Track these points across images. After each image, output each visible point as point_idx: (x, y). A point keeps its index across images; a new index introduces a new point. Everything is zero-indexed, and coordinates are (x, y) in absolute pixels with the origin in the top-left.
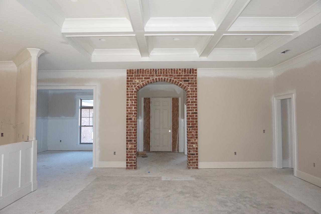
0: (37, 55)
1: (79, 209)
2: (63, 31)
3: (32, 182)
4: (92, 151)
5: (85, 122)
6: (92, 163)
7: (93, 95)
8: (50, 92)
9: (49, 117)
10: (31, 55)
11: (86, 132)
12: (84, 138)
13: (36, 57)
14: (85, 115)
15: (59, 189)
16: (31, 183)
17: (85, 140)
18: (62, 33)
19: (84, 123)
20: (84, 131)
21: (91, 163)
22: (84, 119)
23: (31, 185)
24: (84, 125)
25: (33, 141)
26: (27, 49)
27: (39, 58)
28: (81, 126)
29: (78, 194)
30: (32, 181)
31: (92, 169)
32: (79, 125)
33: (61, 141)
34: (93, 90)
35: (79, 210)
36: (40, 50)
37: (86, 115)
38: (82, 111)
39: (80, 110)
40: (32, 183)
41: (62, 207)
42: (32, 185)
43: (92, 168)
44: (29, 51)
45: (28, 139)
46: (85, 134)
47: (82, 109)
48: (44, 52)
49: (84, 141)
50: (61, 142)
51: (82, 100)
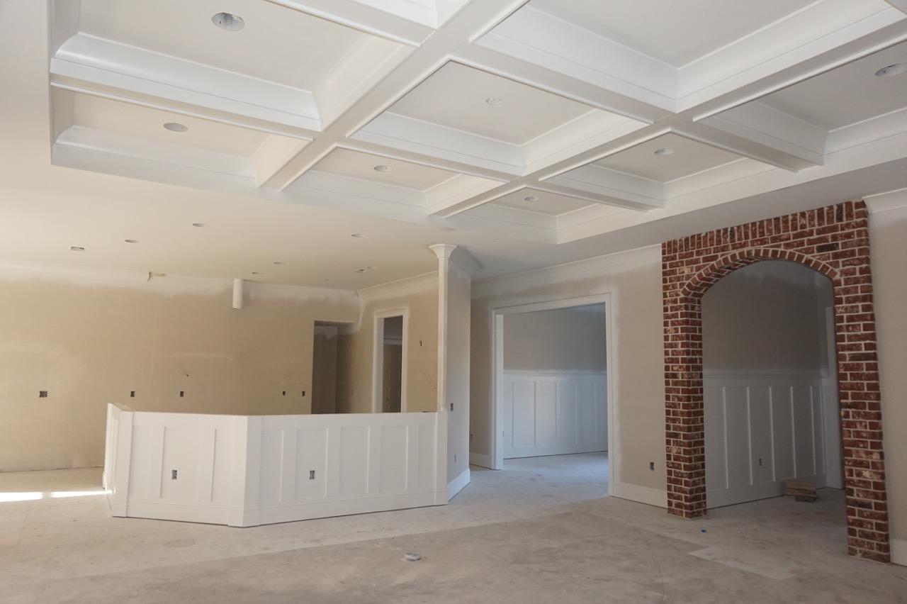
0: (445, 255)
10: (438, 257)
13: (443, 258)
18: (430, 215)
26: (430, 247)
27: (449, 258)
44: (434, 251)
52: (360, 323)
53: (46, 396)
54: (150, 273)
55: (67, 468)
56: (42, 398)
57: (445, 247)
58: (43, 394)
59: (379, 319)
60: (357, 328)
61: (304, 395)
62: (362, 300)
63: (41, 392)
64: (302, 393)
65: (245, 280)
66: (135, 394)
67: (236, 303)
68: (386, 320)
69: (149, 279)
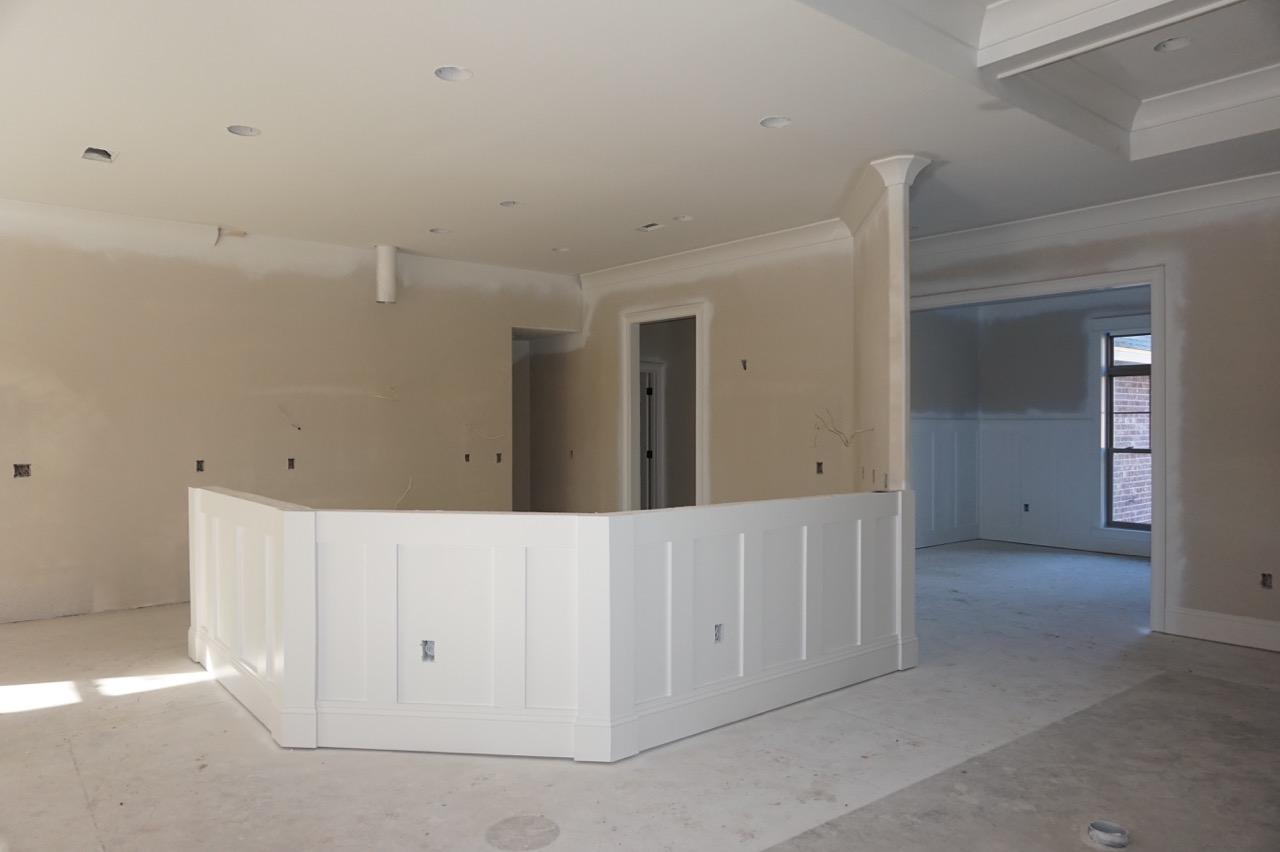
0: (906, 180)
1: (1055, 776)
2: (983, 58)
3: (900, 637)
4: (1149, 558)
5: (1133, 433)
6: (1147, 611)
7: (1149, 313)
8: (982, 314)
9: (981, 415)
10: (886, 185)
11: (1140, 479)
12: (1132, 501)
13: (901, 186)
14: (1132, 403)
15: (994, 686)
16: (896, 636)
17: (1135, 511)
18: (981, 68)
19: (1131, 439)
20: (1129, 474)
21: (1143, 609)
22: (1131, 421)
23: (897, 644)
24: (1124, 447)
25: (900, 493)
26: (872, 163)
27: (911, 187)
28: (1110, 451)
29: (1066, 719)
30: (898, 631)
31: (1148, 636)
32: (1103, 445)
33: (1027, 506)
34: (1149, 286)
35: (1054, 780)
36: (912, 156)
37: (1137, 404)
38: (1115, 387)
39: (1103, 381)
40: (900, 642)
41: (994, 750)
42: (900, 647)
43: (1146, 631)
44: (879, 171)
45: (886, 486)
46: (1137, 485)
47: (1115, 380)
48: (929, 161)
49: (1133, 515)
50: (1027, 510)
51: (1115, 339)
52: (586, 332)
53: (27, 474)
54: (220, 230)
55: (84, 614)
56: (19, 479)
57: (914, 161)
58: (21, 470)
59: (632, 325)
60: (579, 342)
61: (499, 460)
62: (590, 293)
63: (16, 466)
64: (496, 458)
65: (398, 250)
66: (205, 466)
67: (384, 291)
68: (643, 325)
69: (217, 242)
